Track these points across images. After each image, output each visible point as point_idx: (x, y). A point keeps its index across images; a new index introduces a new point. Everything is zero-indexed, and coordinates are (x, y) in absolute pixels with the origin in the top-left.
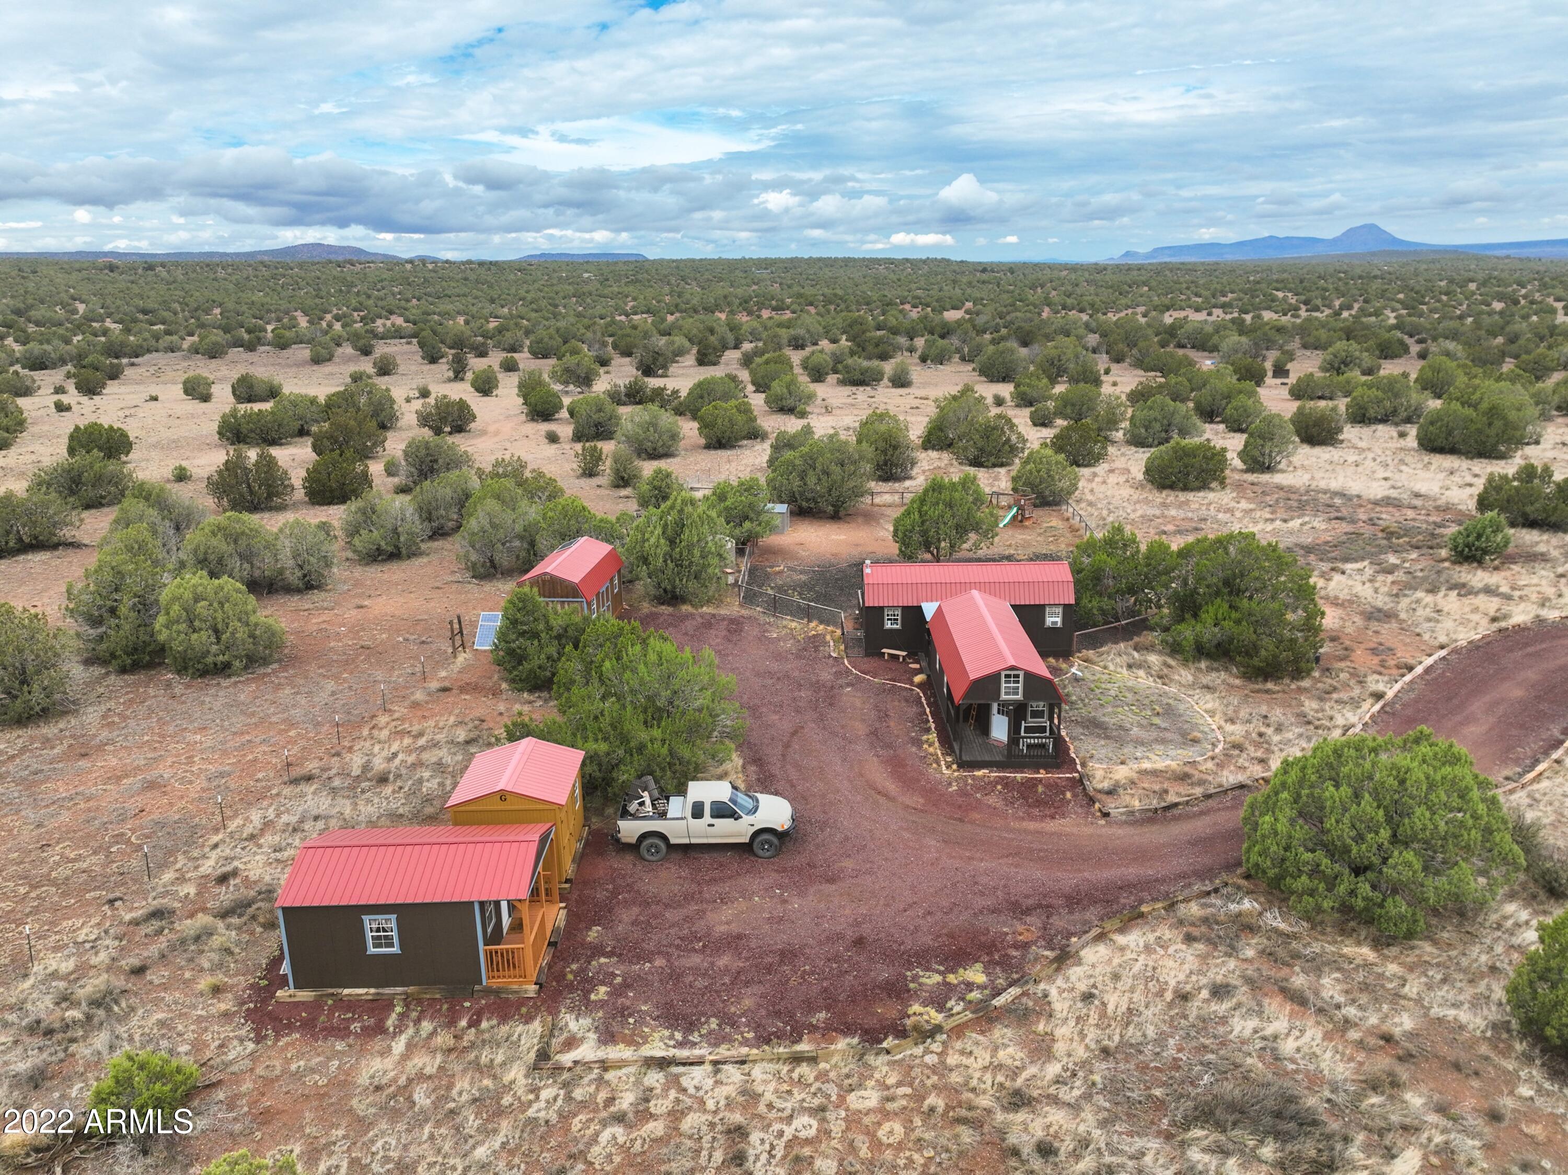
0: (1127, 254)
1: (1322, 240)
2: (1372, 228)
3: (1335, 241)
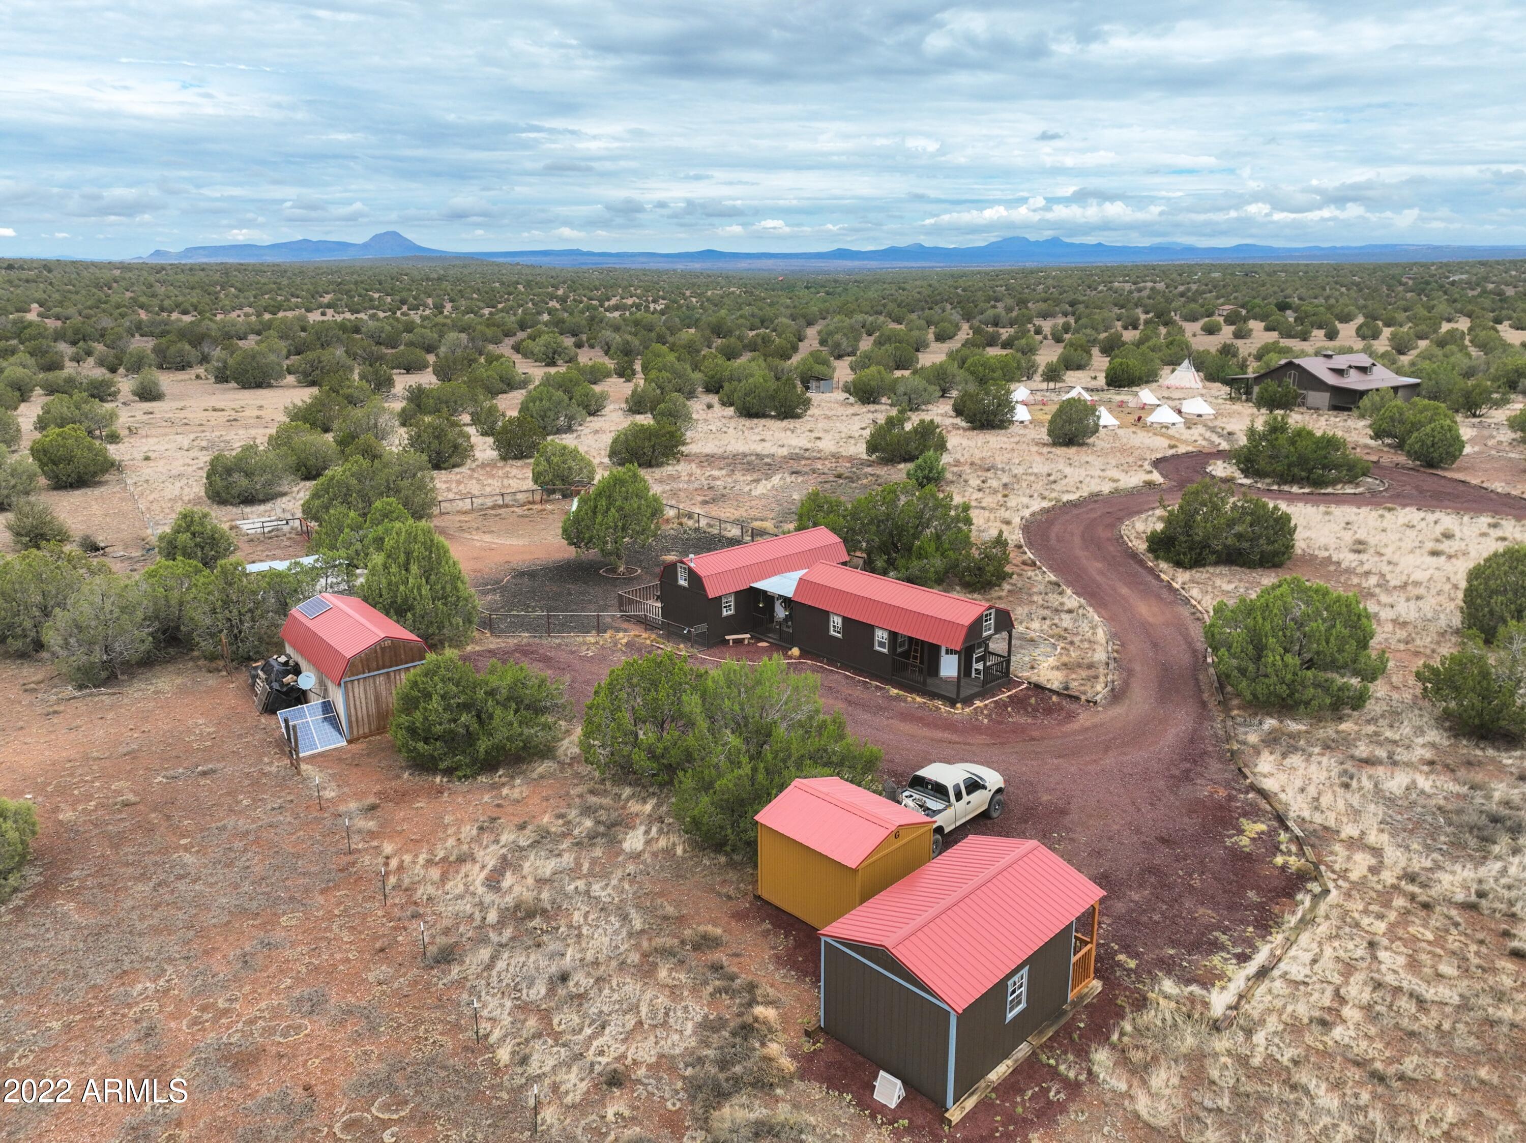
0: (157, 253)
1: (355, 245)
2: (395, 234)
3: (365, 246)
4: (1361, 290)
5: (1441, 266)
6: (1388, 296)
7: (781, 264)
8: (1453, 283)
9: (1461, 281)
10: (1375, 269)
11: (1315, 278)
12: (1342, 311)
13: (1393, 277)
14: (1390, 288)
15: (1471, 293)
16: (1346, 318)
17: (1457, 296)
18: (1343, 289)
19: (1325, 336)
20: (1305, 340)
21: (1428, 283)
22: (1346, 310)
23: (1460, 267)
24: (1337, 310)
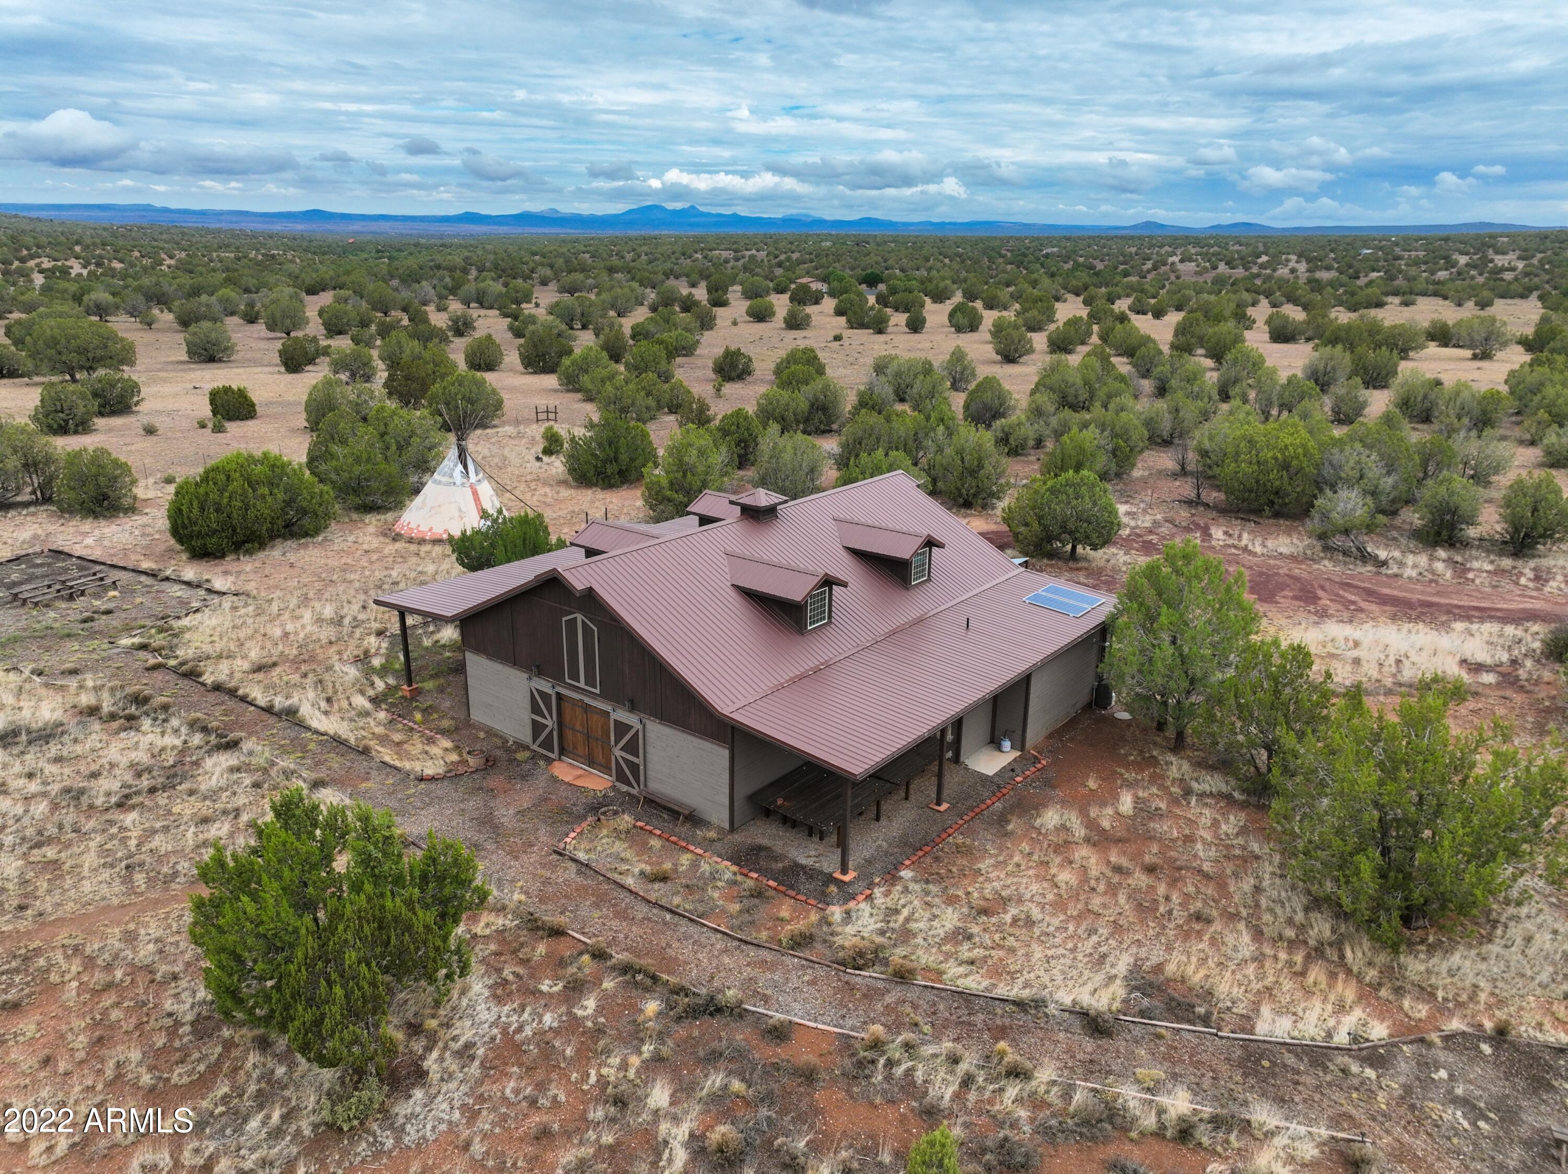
4: (963, 261)
5: (1033, 239)
6: (989, 268)
7: (400, 228)
8: (1047, 256)
9: (1053, 254)
10: (976, 242)
11: (921, 248)
12: (937, 287)
13: (993, 249)
14: (991, 260)
15: (1066, 266)
16: (939, 297)
17: (1054, 269)
18: (947, 261)
19: (908, 325)
20: (880, 332)
21: (1025, 255)
22: (942, 285)
23: (1050, 241)
24: (931, 286)
